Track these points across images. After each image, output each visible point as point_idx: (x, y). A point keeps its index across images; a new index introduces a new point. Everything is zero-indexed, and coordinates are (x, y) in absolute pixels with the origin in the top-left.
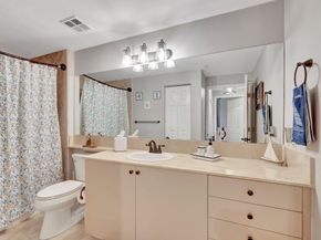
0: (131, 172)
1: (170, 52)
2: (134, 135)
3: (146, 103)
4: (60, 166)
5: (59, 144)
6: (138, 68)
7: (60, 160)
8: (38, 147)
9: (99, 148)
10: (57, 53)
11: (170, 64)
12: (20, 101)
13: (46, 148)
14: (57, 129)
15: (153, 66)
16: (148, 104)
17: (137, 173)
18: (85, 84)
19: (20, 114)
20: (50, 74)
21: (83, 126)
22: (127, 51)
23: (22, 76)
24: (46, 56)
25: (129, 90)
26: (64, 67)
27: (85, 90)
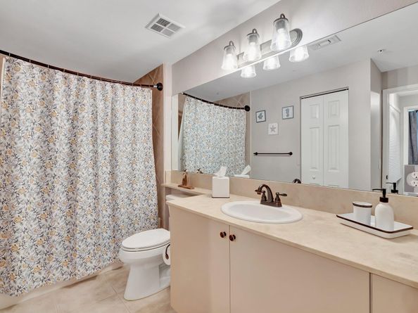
0: (223, 235)
1: (299, 33)
2: (243, 175)
3: (270, 126)
4: (154, 208)
5: (153, 182)
6: (248, 72)
7: (155, 201)
8: (131, 184)
9: (196, 190)
10: (154, 71)
11: (300, 54)
12: (112, 131)
13: (140, 185)
14: (152, 163)
15: (272, 63)
16: (273, 127)
17: (232, 238)
18: (186, 106)
19: (112, 145)
20: (144, 97)
21: (182, 160)
22: (229, 48)
23: (114, 101)
24: (145, 76)
25: (247, 108)
26: (160, 87)
27: (186, 113)
